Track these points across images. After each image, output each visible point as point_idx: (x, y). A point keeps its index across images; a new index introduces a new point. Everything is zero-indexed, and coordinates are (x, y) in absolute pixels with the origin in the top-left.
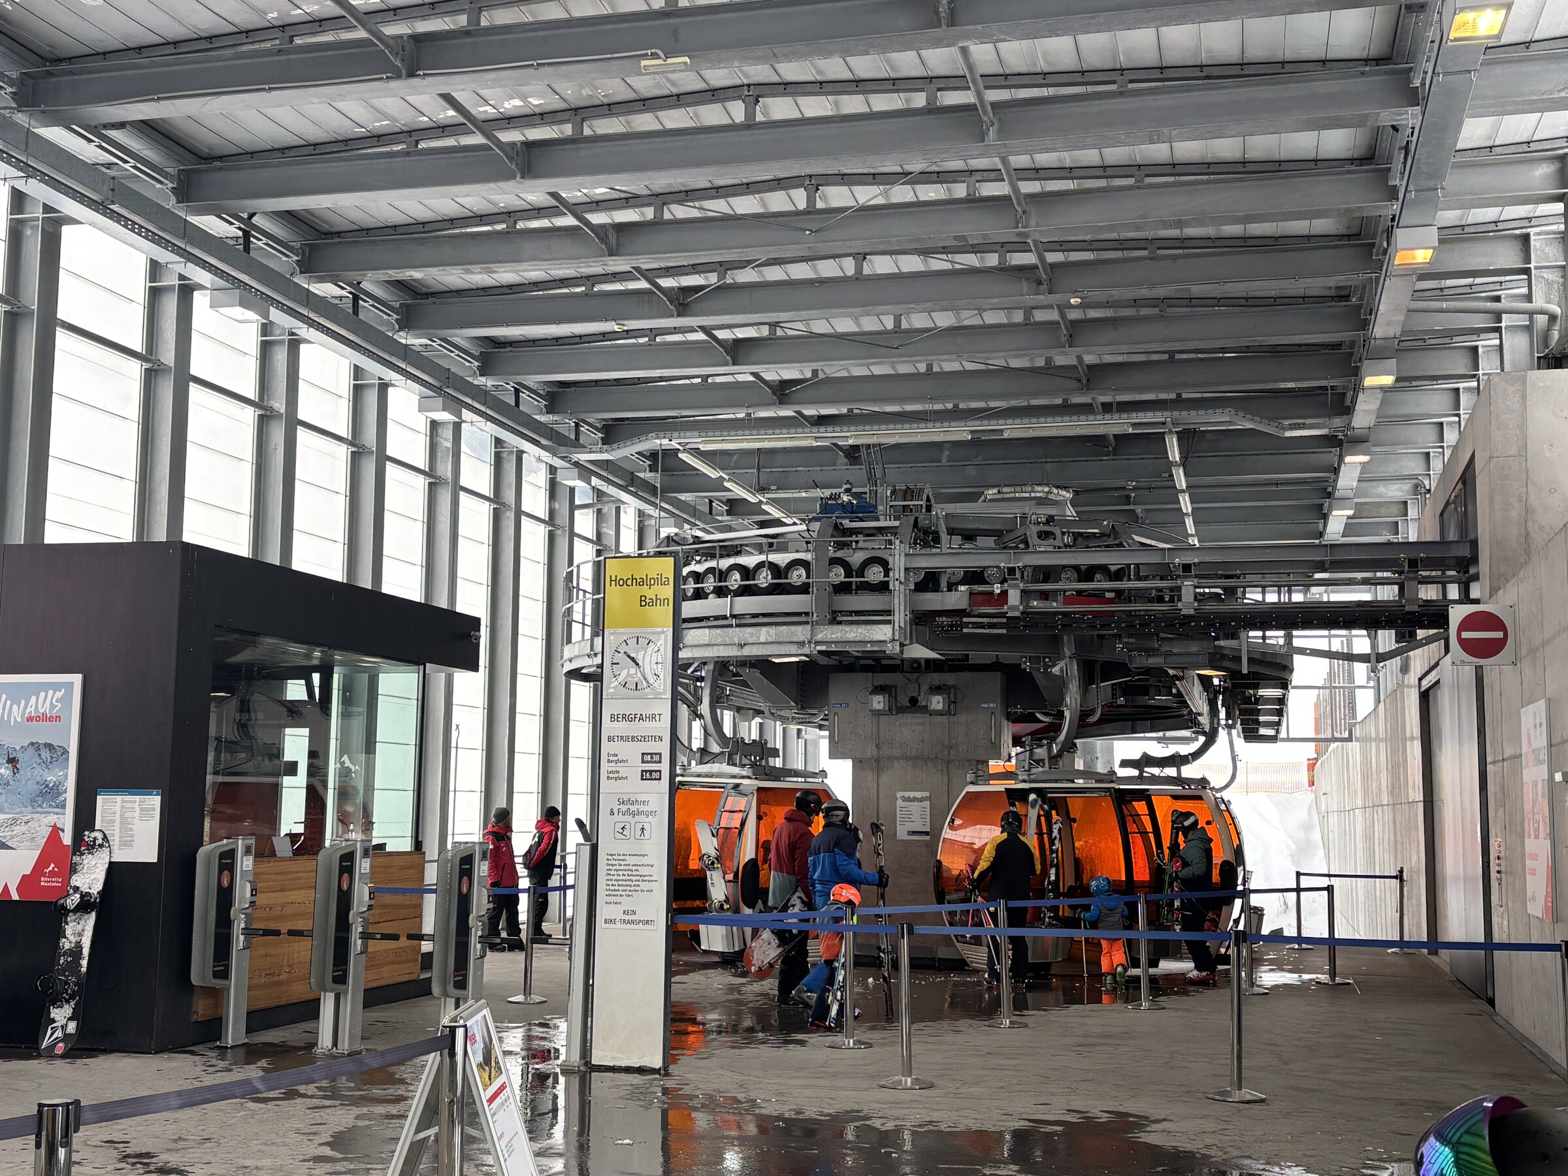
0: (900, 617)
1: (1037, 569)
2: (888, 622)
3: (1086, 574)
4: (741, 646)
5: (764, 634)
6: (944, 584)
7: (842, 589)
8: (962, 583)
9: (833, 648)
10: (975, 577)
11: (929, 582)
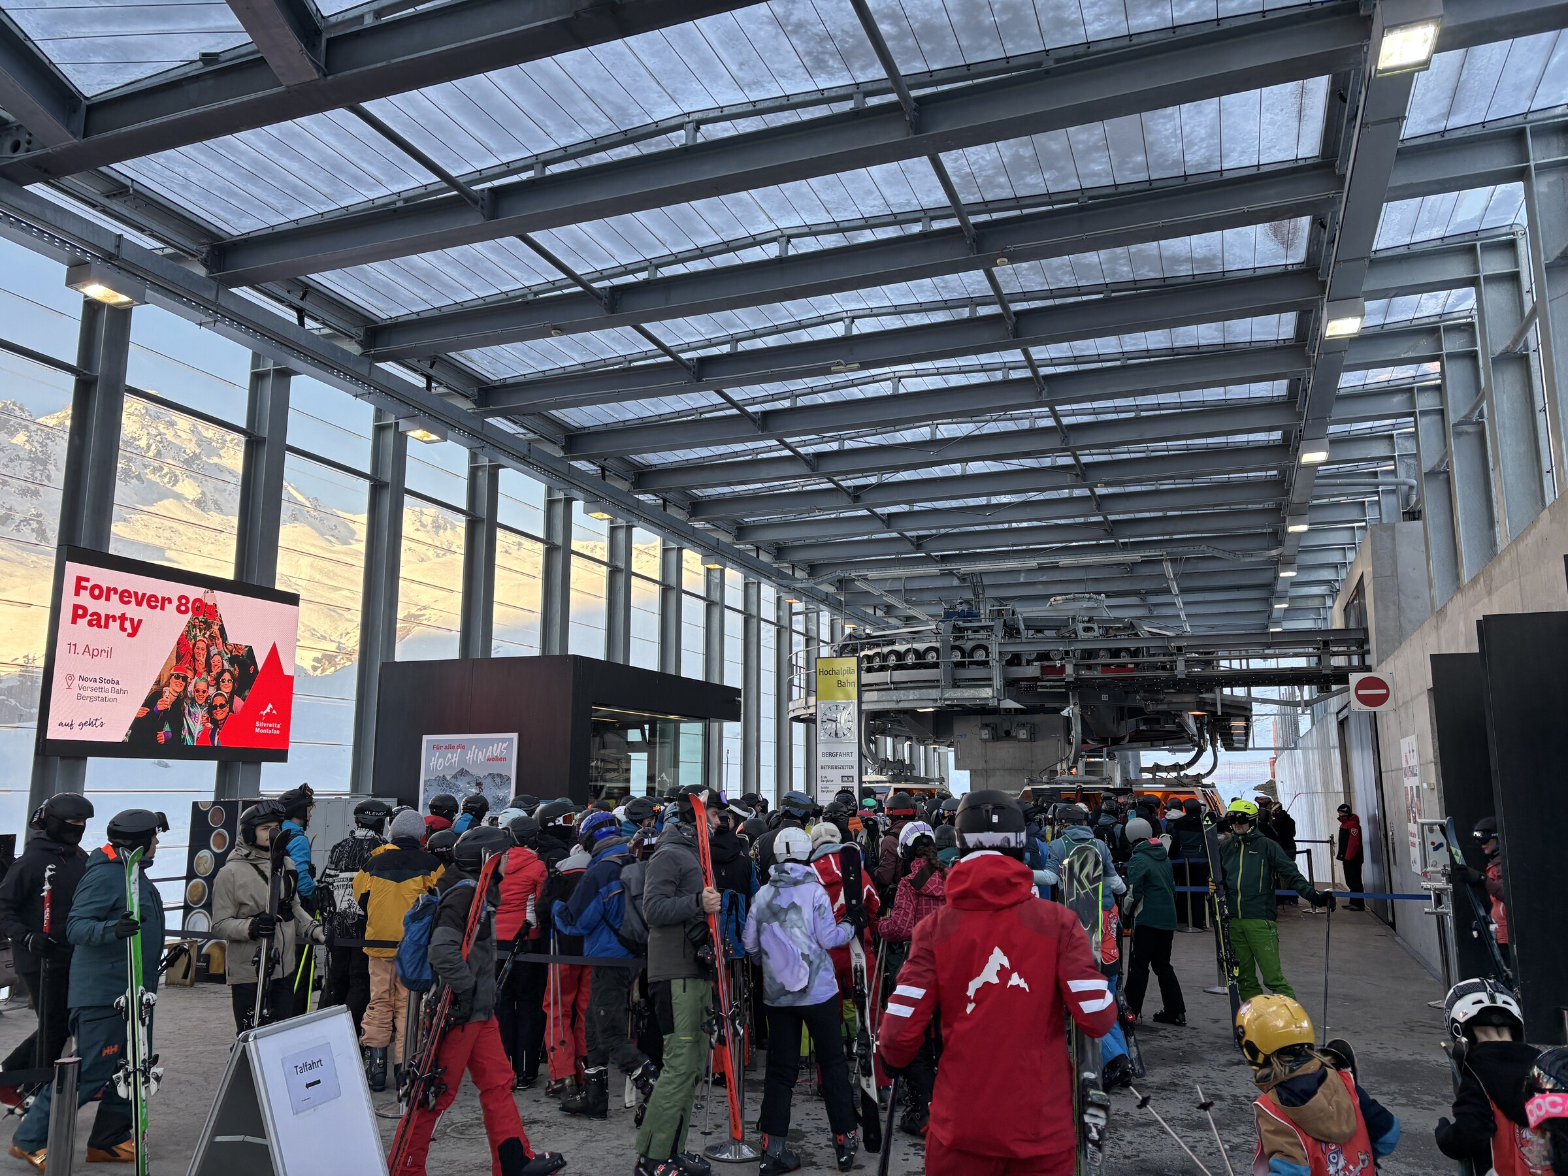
0: (997, 682)
1: (1083, 651)
2: (989, 686)
3: (1115, 653)
4: (898, 702)
5: (912, 694)
6: (1024, 662)
7: (959, 665)
8: (1036, 660)
9: (956, 702)
10: (1043, 656)
11: (1015, 660)
